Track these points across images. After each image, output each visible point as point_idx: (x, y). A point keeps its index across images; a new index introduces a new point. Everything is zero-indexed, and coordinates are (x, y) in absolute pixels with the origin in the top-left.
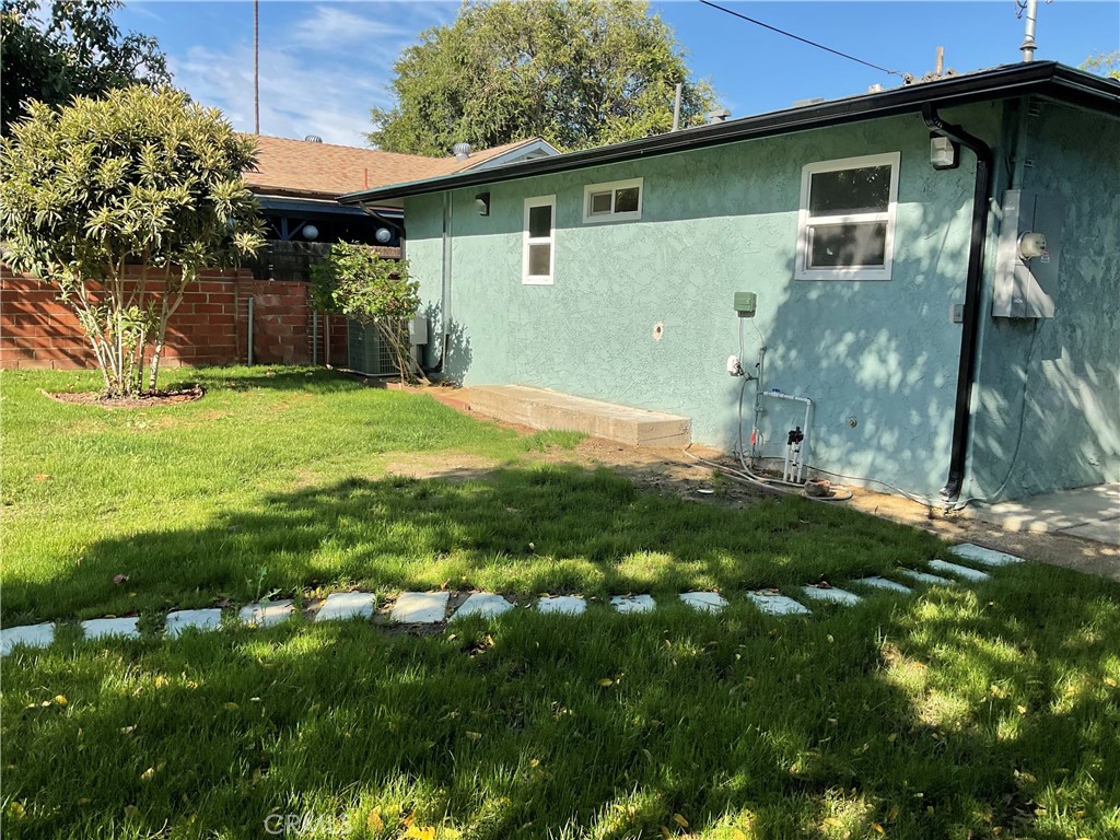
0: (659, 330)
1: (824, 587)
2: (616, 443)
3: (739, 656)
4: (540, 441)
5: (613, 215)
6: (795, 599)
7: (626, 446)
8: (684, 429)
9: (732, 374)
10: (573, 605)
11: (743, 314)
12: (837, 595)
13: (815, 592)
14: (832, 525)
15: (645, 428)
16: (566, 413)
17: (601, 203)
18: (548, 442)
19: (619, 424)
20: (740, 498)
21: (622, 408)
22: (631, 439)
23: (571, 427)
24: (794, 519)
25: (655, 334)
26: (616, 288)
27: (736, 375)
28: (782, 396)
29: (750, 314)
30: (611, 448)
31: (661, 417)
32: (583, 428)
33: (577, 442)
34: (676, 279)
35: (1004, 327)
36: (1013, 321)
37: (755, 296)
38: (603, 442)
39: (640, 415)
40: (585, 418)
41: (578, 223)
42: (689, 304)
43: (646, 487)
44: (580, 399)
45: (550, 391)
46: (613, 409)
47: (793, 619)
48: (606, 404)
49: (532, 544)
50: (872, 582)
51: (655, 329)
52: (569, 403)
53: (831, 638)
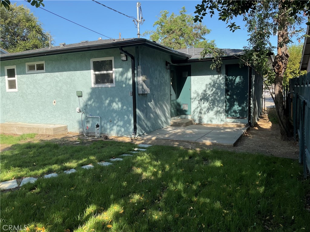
0: (55, 102)
1: (114, 158)
2: (47, 135)
3: (101, 176)
4: (22, 137)
5: (36, 71)
6: (109, 162)
7: (50, 135)
8: (66, 128)
9: (78, 112)
10: (54, 175)
11: (79, 96)
12: (118, 159)
13: (112, 160)
14: (111, 145)
15: (55, 129)
16: (29, 128)
17: (31, 68)
18: (26, 137)
19: (47, 129)
20: (87, 143)
21: (46, 125)
22: (51, 133)
23: (31, 132)
24: (102, 145)
25: (54, 104)
26: (40, 92)
27: (79, 112)
28: (92, 116)
29: (81, 96)
30: (46, 136)
31: (59, 126)
32: (35, 132)
33: (34, 136)
34: (58, 88)
35: (141, 95)
36: (142, 94)
37: (82, 92)
38: (42, 135)
39: (52, 126)
40: (35, 129)
41: (24, 73)
42: (63, 95)
43: (60, 144)
44: (32, 124)
45: (20, 123)
46: (43, 125)
47: (110, 166)
48: (40, 124)
49: (34, 164)
50: (124, 155)
51: (54, 102)
52: (29, 126)
53: (120, 167)
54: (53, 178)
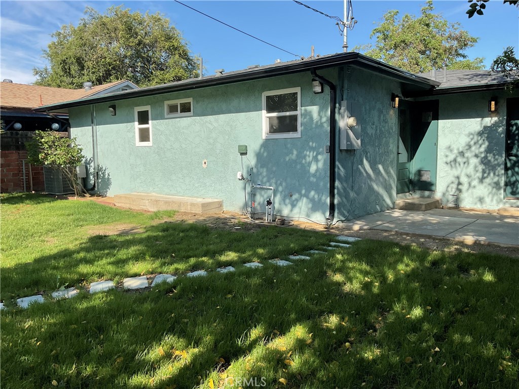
0: (205, 163)
1: (295, 255)
2: (192, 213)
3: (275, 281)
4: (156, 215)
5: (179, 114)
6: (287, 261)
7: (197, 214)
8: (220, 204)
9: (239, 180)
10: (202, 273)
11: (242, 154)
12: (303, 257)
13: (292, 257)
14: (290, 235)
15: (205, 206)
16: (166, 202)
17: (173, 109)
18: (161, 215)
19: (192, 205)
20: (252, 229)
21: (191, 198)
22: (199, 211)
23: (169, 209)
24: (276, 234)
25: (204, 166)
26: (184, 146)
27: (241, 180)
28: (261, 187)
29: (246, 154)
30: (190, 216)
31: (210, 200)
32: (175, 208)
33: (174, 215)
34: (211, 141)
35: (344, 153)
36: (347, 151)
37: (247, 146)
38: (185, 213)
39: (200, 200)
40: (176, 204)
41: (163, 118)
42: (218, 151)
43: (212, 228)
44: (171, 196)
45: (154, 194)
46: (186, 199)
47: (288, 267)
48: (183, 197)
49: (173, 254)
50: (312, 251)
51: (204, 163)
52: (167, 198)
53: (305, 270)
54: (200, 278)
